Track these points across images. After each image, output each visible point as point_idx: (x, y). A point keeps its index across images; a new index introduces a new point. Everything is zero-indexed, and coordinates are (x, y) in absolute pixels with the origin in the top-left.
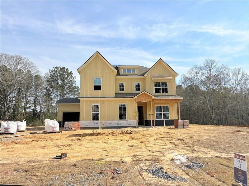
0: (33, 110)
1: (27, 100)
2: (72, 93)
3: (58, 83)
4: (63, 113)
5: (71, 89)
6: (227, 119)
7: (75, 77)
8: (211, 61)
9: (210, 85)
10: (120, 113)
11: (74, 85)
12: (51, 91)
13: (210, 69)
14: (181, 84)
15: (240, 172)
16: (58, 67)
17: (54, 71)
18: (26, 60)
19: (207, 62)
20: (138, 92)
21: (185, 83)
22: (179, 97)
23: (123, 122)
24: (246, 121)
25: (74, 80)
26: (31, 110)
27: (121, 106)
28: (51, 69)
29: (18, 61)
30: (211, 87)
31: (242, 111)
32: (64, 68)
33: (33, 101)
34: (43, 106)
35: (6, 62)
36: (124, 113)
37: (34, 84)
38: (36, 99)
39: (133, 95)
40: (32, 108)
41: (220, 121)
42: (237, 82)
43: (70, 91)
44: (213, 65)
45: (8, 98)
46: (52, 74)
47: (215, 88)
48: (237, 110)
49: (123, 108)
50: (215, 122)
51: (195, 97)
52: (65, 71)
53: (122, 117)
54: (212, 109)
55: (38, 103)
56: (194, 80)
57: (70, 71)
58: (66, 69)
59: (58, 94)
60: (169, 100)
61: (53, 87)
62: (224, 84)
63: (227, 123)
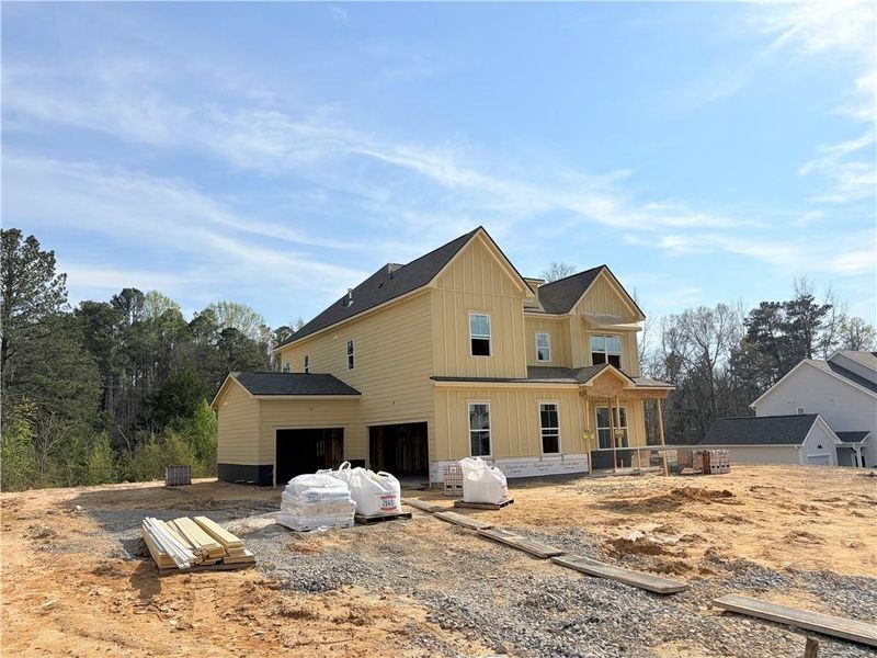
4: (280, 433)
10: (544, 432)
23: (553, 463)
49: (549, 416)
53: (550, 445)
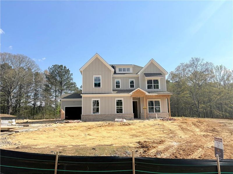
0: (33, 104)
1: (28, 95)
2: (70, 88)
3: (56, 80)
5: (68, 85)
6: (212, 112)
7: (72, 74)
8: (196, 59)
9: (196, 81)
11: (71, 81)
12: (50, 87)
13: (196, 67)
14: (169, 80)
15: (218, 150)
16: (57, 65)
17: (53, 69)
18: (28, 59)
19: (193, 60)
20: (132, 88)
21: (173, 79)
22: (169, 93)
24: (229, 114)
25: (71, 77)
26: (32, 105)
27: (118, 101)
28: (50, 67)
29: (20, 60)
30: (197, 82)
31: (225, 104)
32: (62, 66)
33: (33, 96)
34: (43, 101)
35: (9, 61)
36: (121, 107)
37: (34, 80)
38: (36, 95)
39: (128, 91)
40: (33, 103)
41: (205, 114)
42: (220, 78)
43: (68, 87)
44: (199, 63)
45: (11, 94)
46: (51, 72)
47: (200, 84)
48: (221, 104)
50: (201, 115)
51: (183, 92)
52: (63, 68)
54: (198, 103)
55: (38, 98)
56: (181, 76)
57: (67, 69)
58: (64, 67)
59: (57, 89)
60: (160, 95)
61: (52, 84)
62: (208, 80)
63: (212, 116)
